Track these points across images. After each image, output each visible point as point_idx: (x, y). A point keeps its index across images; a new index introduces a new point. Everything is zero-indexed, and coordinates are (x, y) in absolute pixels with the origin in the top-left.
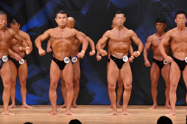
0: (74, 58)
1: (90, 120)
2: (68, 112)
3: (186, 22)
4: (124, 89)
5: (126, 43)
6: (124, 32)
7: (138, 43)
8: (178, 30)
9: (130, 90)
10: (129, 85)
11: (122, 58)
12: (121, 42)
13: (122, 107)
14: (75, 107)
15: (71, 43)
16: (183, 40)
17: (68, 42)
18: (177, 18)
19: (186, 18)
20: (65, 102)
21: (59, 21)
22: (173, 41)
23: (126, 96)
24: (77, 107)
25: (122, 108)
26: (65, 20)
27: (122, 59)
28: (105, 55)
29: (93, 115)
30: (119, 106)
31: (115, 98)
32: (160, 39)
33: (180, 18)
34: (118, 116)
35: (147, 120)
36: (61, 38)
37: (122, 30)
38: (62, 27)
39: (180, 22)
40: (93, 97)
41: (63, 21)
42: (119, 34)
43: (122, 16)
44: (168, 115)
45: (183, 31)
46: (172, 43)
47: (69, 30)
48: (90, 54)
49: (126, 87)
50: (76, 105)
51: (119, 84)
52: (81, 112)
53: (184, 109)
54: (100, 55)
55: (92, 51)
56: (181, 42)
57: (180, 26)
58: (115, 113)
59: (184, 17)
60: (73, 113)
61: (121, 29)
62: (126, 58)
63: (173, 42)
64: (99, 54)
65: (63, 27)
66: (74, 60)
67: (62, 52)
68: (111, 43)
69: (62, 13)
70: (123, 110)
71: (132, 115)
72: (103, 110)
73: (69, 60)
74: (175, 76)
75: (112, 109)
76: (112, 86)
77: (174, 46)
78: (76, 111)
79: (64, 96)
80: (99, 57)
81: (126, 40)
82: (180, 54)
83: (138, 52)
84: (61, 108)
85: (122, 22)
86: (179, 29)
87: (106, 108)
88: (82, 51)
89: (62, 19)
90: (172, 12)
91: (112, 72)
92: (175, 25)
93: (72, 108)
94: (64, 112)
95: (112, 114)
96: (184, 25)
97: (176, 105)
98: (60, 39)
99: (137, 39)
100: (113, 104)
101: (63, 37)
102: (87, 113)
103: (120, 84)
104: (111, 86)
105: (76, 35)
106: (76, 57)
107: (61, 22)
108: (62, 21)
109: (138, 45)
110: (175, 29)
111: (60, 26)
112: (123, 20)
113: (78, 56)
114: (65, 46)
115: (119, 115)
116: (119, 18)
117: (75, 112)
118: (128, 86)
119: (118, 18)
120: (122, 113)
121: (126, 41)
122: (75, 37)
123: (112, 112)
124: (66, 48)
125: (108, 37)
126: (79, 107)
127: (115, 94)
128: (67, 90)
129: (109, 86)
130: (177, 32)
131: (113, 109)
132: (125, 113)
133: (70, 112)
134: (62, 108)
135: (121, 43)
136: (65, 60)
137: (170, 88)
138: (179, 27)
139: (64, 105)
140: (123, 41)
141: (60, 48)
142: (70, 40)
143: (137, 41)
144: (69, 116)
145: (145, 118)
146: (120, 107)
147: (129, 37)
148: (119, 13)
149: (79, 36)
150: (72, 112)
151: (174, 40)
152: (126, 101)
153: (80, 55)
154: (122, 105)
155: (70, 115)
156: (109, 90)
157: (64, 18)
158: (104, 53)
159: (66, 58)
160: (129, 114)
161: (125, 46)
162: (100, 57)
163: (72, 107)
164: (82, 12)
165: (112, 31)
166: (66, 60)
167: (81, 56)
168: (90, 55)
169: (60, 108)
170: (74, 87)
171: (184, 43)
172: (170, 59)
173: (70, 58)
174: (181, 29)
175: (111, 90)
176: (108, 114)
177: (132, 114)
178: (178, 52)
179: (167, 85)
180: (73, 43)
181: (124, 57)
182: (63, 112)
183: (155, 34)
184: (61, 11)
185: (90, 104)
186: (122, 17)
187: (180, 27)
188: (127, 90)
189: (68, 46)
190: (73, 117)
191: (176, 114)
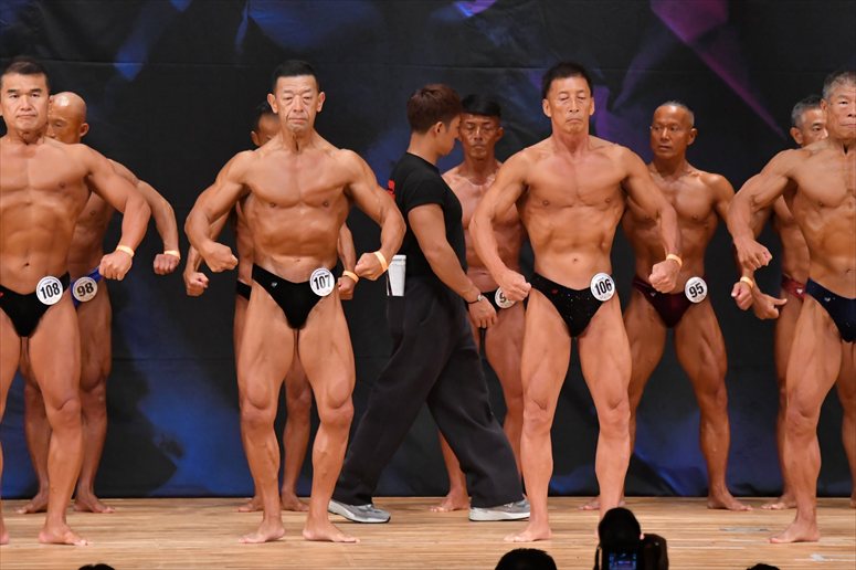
0: (83, 281)
1: (158, 565)
2: (56, 533)
3: (592, 112)
4: (318, 421)
5: (328, 209)
6: (315, 161)
7: (381, 212)
8: (557, 151)
9: (343, 426)
10: (342, 404)
11: (306, 280)
12: (301, 206)
13: (307, 504)
14: (90, 507)
15: (69, 209)
16: (579, 196)
17: (57, 205)
18: (551, 94)
19: (592, 95)
20: (44, 484)
21: (13, 108)
22: (533, 203)
23: (325, 454)
24: (98, 507)
25: (307, 508)
26: (39, 102)
27: (308, 283)
28: (224, 265)
29: (171, 542)
30: (292, 502)
31: (274, 462)
32: (478, 194)
33: (563, 96)
34: (289, 546)
35: (421, 564)
36: (23, 188)
37: (306, 150)
38: (27, 137)
39: (568, 115)
40: (174, 459)
41: (29, 109)
42: (294, 171)
43: (307, 84)
44: (517, 538)
45: (578, 153)
46: (533, 210)
47: (57, 152)
48: (156, 264)
49: (325, 411)
50: (92, 497)
51: (290, 400)
52: (115, 532)
53: (585, 509)
54: (203, 268)
55: (166, 253)
56: (570, 206)
57: (566, 131)
58: (273, 531)
59: (581, 91)
60: (81, 538)
61: (306, 145)
62: (326, 279)
63: (535, 207)
64: (195, 265)
65: (31, 137)
66: (82, 291)
67: (26, 253)
68: (257, 210)
69: (26, 71)
70: (310, 516)
71: (352, 539)
72: (222, 520)
73: (61, 289)
74: (546, 362)
75: (257, 517)
76: (261, 407)
77: (540, 225)
78: (91, 528)
79: (38, 458)
80: (196, 280)
81: (323, 197)
82: (567, 259)
83: (378, 254)
84: (20, 511)
85: (305, 115)
86: (561, 144)
87: (235, 509)
88: (119, 248)
89: (24, 97)
90: (529, 70)
91: (262, 346)
92: (543, 130)
93: (75, 510)
94: (38, 533)
95: (261, 537)
96: (584, 127)
97: (552, 493)
98: (17, 194)
99: (373, 192)
100: (264, 492)
101: (33, 181)
102: (144, 535)
103: (297, 396)
104: (254, 410)
105: (90, 173)
106: (91, 276)
107: (20, 113)
108: (26, 106)
109: (382, 219)
110: (545, 145)
111: (16, 129)
112: (312, 102)
113: (101, 272)
114: (42, 226)
115: (295, 544)
116: (295, 95)
117: (89, 531)
118: (336, 406)
119: (287, 95)
120: (307, 534)
121: (325, 204)
122: (88, 182)
123: (261, 529)
124: (44, 234)
125: (243, 181)
126: (106, 507)
127: (272, 443)
128: (51, 430)
129: (248, 410)
130: (552, 159)
131: (264, 515)
132: (321, 533)
133: (64, 533)
134: (28, 512)
135: (304, 211)
136: (43, 290)
137: (525, 414)
138: (562, 139)
139: (38, 497)
140: (309, 204)
141: (17, 236)
142: (66, 195)
143: (377, 200)
144: (58, 551)
145: (414, 556)
146: (300, 505)
147: (336, 187)
148: (294, 73)
149: (107, 176)
150: (76, 533)
151: (537, 197)
152: (325, 475)
153: (109, 263)
154: (309, 496)
155: (64, 544)
156: (245, 428)
157: (34, 93)
158: (220, 256)
159: (44, 283)
160: (340, 537)
161: (320, 223)
162: (200, 280)
163: (76, 507)
164: (116, 65)
165: (259, 156)
166: (48, 291)
167: (116, 269)
168: (156, 272)
169: (18, 515)
170: (83, 413)
171: (585, 210)
172: (516, 286)
173: (66, 281)
174: (573, 147)
175: (253, 425)
176: (240, 540)
177: (354, 535)
178: (560, 251)
179: (511, 402)
180: (78, 211)
181: (316, 274)
182: (31, 533)
183: (455, 169)
184: (18, 61)
185: (159, 491)
186: (307, 88)
187: (569, 136)
188: (332, 426)
189: (56, 222)
190: (80, 554)
191: (551, 535)
